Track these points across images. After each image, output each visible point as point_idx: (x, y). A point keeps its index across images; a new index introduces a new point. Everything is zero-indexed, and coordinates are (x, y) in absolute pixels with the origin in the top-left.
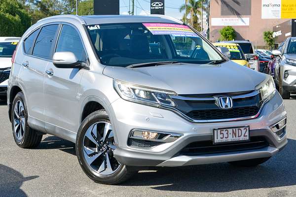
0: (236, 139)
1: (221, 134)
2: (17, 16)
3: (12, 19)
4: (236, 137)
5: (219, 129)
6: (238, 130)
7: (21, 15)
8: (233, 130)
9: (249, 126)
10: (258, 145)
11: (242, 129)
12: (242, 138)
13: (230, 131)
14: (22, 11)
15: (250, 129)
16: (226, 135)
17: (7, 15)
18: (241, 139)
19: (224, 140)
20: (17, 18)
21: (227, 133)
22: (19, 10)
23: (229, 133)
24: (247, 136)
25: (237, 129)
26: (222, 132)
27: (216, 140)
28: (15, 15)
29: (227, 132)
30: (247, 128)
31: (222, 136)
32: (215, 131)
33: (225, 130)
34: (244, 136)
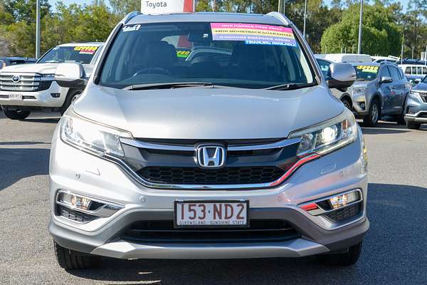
0: (222, 221)
1: (190, 210)
2: (384, 30)
3: (378, 33)
4: (220, 218)
5: (185, 202)
6: (226, 206)
7: (389, 30)
8: (215, 206)
9: (247, 202)
10: (277, 234)
11: (234, 205)
12: (233, 221)
13: (210, 207)
14: (391, 25)
15: (250, 207)
16: (200, 214)
17: (373, 30)
18: (231, 223)
19: (197, 222)
20: (384, 32)
21: (203, 211)
22: (388, 23)
23: (207, 211)
24: (243, 218)
25: (223, 204)
26: (192, 208)
27: (180, 222)
28: (381, 30)
29: (202, 208)
30: (245, 205)
31: (192, 214)
32: (179, 206)
33: (198, 204)
34: (237, 218)
